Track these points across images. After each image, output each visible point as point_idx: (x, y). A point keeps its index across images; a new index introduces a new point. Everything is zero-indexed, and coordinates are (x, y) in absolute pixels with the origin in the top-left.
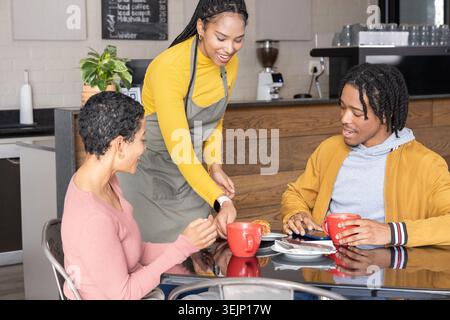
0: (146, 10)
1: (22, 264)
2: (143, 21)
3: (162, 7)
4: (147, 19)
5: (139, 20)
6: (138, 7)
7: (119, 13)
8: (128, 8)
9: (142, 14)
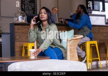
0: (32, 11)
1: (2, 67)
2: (31, 13)
3: (36, 10)
4: (32, 13)
5: (30, 13)
6: (30, 10)
7: (26, 11)
8: (28, 10)
9: (31, 12)
